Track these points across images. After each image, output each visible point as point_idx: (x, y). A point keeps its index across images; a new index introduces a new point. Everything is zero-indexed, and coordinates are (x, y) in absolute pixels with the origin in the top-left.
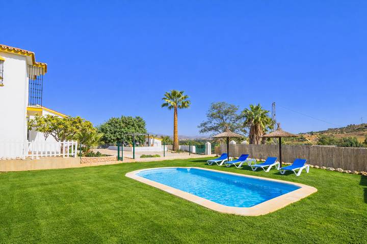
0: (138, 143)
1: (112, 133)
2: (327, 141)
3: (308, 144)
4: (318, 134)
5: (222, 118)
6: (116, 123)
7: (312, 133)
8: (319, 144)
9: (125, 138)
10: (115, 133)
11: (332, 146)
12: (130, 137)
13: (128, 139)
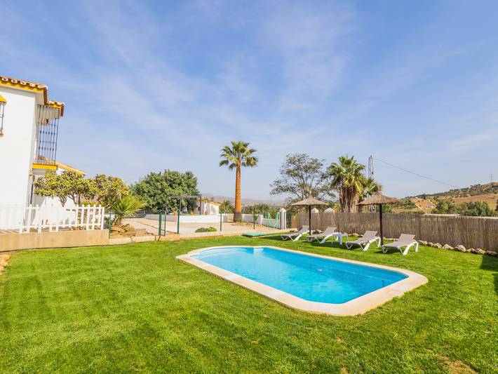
0: (186, 210)
1: (150, 196)
2: (446, 207)
3: (419, 213)
4: (432, 197)
5: (301, 177)
6: (157, 181)
7: (424, 197)
8: (435, 212)
9: (168, 202)
10: (154, 196)
11: (453, 215)
12: (175, 201)
13: (173, 204)
